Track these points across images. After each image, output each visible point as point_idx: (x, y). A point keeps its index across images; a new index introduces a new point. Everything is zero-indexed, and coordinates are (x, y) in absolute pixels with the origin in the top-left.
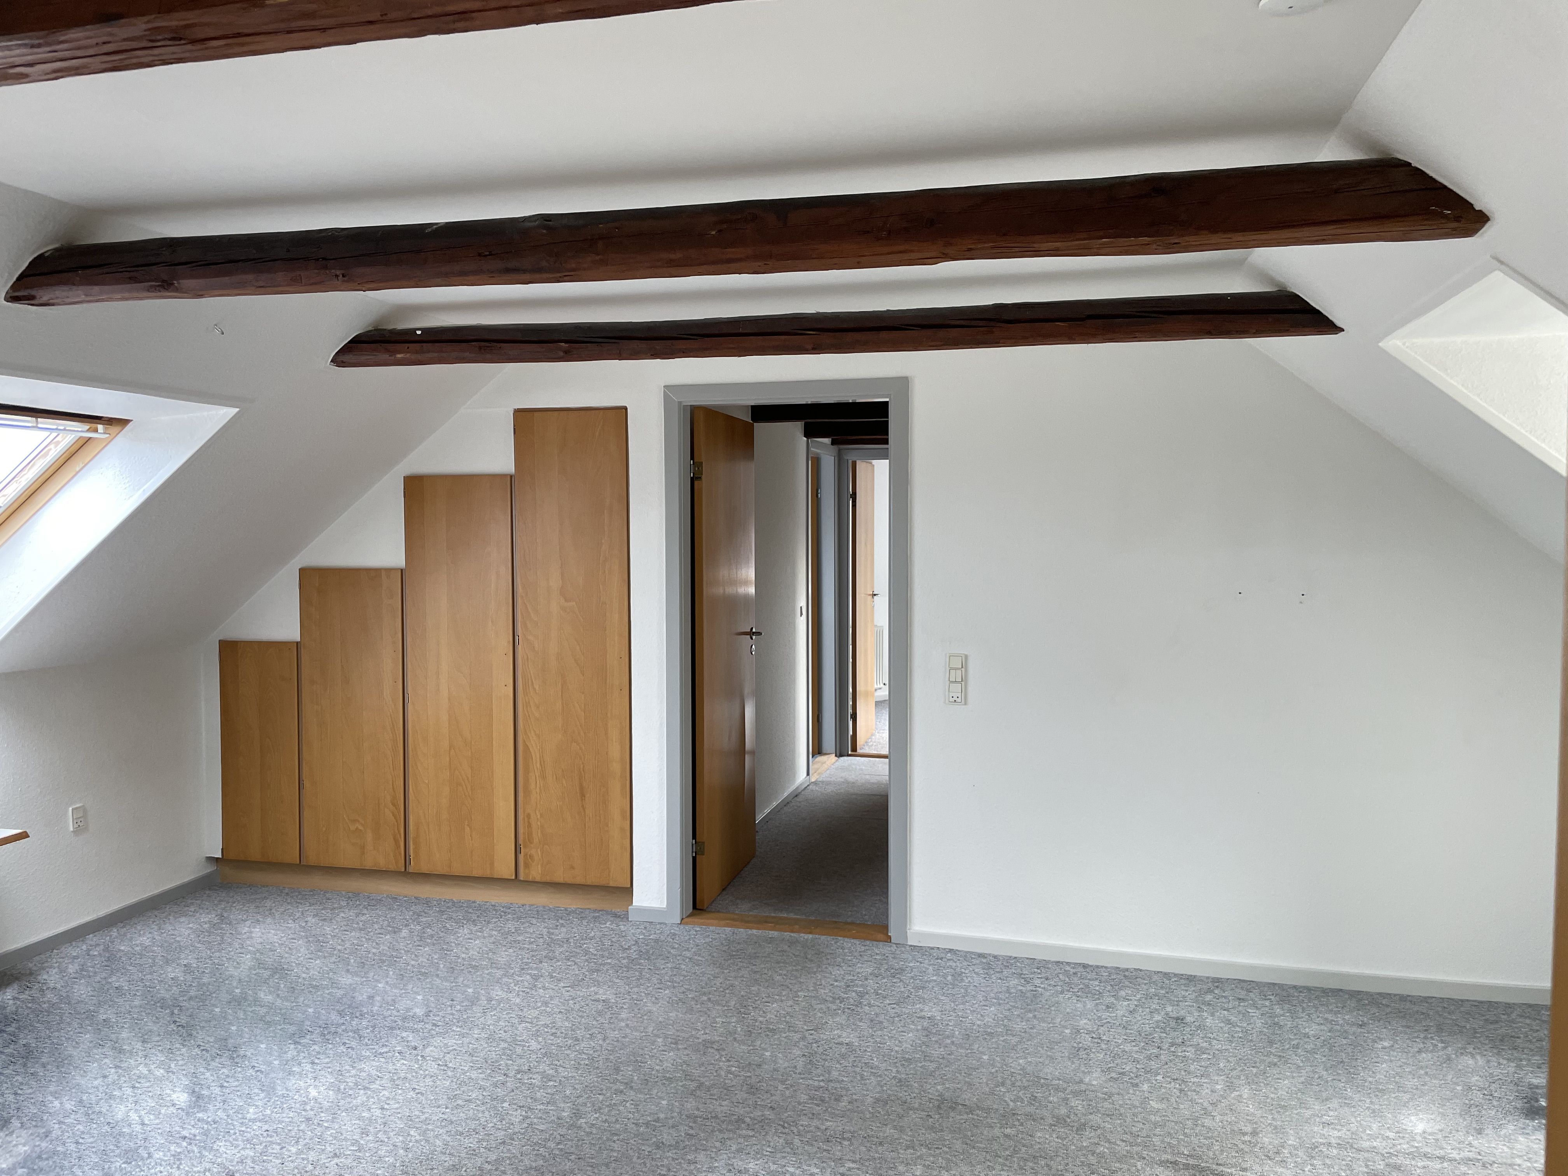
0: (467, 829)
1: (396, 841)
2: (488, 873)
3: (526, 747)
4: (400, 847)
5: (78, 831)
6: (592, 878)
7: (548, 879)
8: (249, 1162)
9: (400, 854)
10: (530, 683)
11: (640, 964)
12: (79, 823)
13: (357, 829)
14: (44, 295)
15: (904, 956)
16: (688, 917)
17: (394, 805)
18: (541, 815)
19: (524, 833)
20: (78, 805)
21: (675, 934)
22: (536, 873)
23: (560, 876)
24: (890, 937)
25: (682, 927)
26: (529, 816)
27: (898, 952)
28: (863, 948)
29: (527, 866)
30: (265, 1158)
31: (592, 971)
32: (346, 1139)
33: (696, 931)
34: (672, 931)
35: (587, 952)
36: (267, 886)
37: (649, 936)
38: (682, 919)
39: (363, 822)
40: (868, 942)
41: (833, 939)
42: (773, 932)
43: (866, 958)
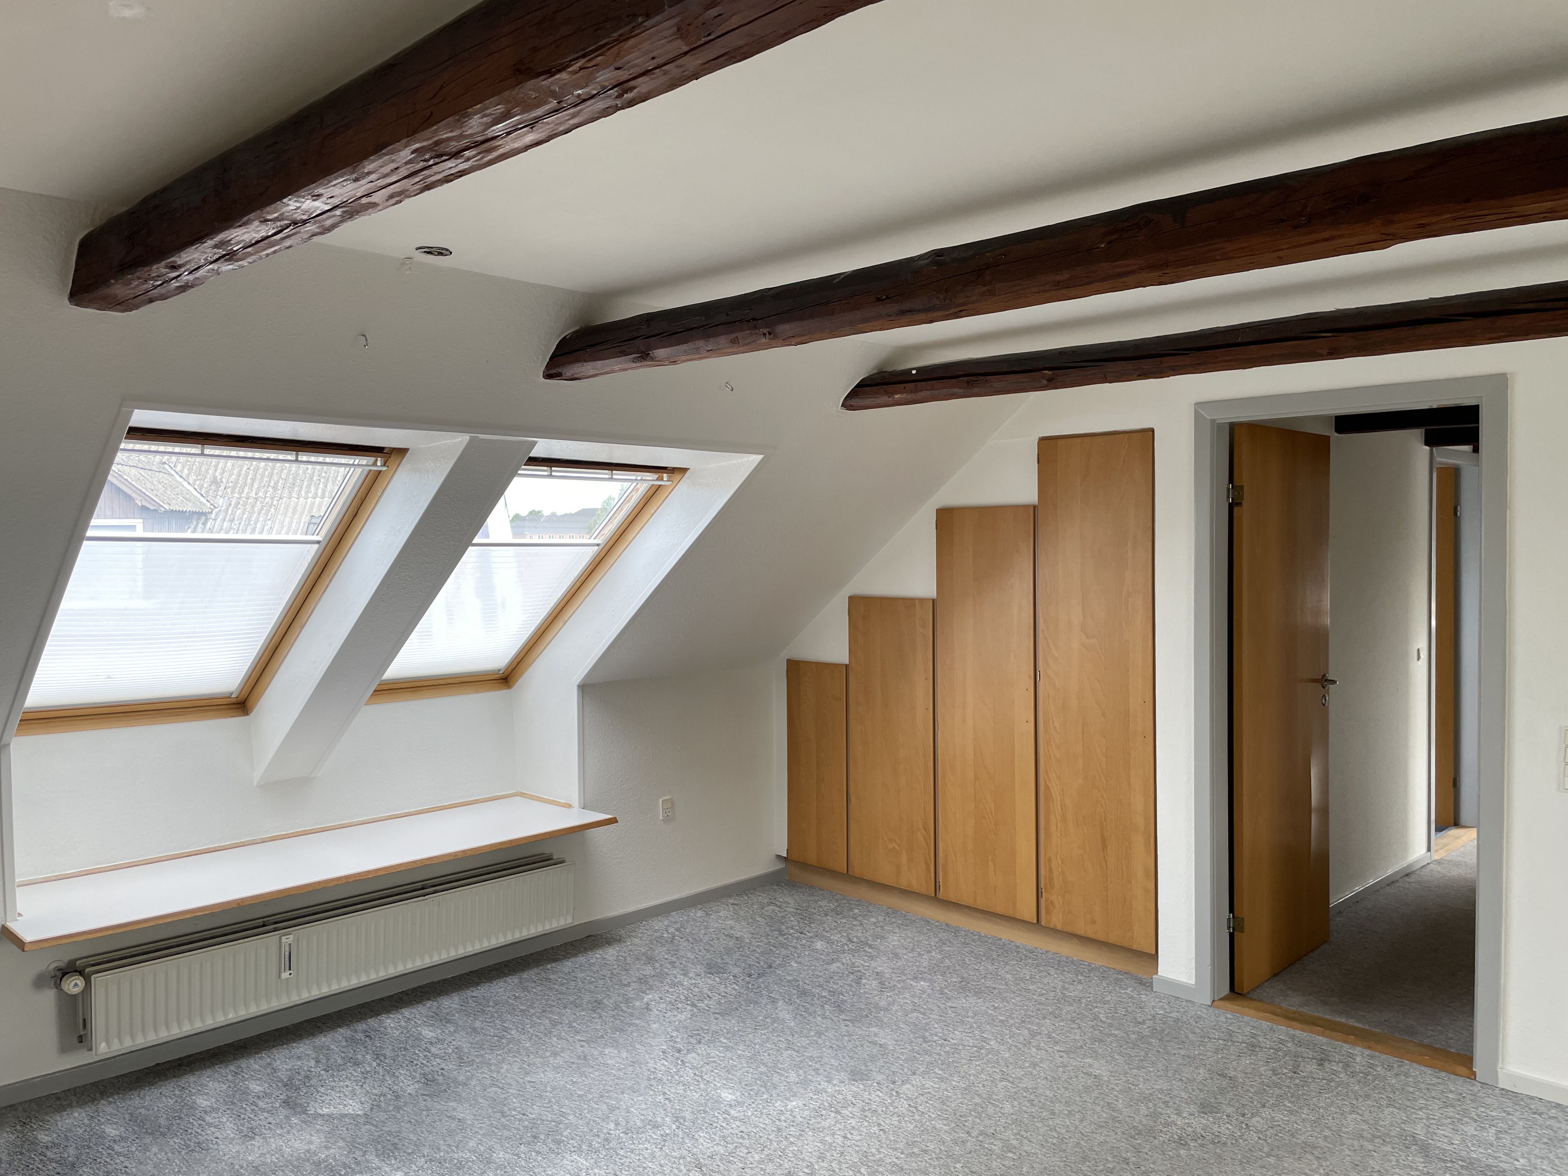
0: (991, 864)
1: (927, 864)
2: (1010, 913)
3: (1047, 788)
4: (930, 872)
5: (667, 820)
6: (1113, 937)
7: (1069, 929)
8: (718, 1158)
9: (931, 879)
10: (1051, 721)
11: (1150, 1044)
12: (668, 813)
13: (894, 847)
14: (569, 371)
15: (1489, 1101)
16: (1221, 999)
17: (925, 830)
18: (1063, 862)
19: (1045, 877)
20: (667, 798)
21: (1200, 1017)
22: (1056, 920)
23: (1081, 928)
24: (1474, 1074)
25: (1211, 1010)
26: (1050, 860)
27: (1480, 1094)
28: (1435, 1080)
29: (1048, 912)
30: (732, 1159)
31: (1094, 1040)
32: (803, 1160)
33: (1226, 1018)
34: (1199, 1013)
35: (1096, 1017)
36: (823, 890)
37: (1170, 1013)
38: (1214, 1001)
39: (899, 843)
40: (1443, 1074)
41: (1398, 1061)
42: (1321, 1038)
43: (1434, 1094)
